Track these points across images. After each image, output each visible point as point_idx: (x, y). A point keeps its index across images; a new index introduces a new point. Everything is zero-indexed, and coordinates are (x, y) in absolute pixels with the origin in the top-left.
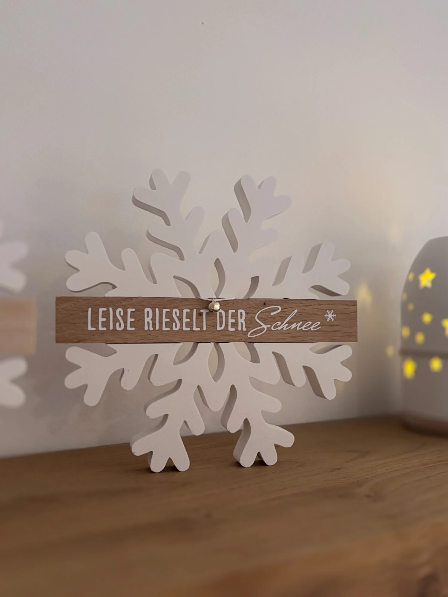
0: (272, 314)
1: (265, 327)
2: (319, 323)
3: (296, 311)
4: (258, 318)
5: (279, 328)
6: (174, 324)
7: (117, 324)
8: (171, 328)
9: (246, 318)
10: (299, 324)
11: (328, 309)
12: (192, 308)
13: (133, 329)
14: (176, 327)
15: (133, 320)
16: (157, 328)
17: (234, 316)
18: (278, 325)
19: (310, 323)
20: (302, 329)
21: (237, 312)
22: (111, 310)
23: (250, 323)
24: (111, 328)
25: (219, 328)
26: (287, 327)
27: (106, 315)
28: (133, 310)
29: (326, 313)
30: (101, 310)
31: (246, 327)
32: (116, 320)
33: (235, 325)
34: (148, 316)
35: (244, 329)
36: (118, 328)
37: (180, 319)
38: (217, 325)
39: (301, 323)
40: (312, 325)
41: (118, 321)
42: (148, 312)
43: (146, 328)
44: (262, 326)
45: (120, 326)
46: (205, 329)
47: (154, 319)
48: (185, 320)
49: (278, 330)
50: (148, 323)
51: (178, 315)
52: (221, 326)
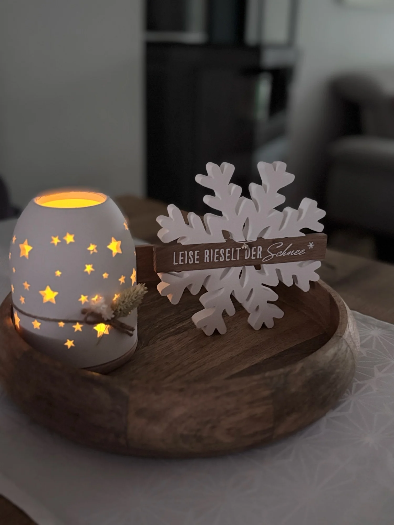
0: (277, 247)
1: (273, 255)
2: (304, 250)
3: (291, 244)
4: (269, 250)
5: (281, 255)
6: (221, 258)
7: (190, 260)
8: (219, 260)
9: (262, 251)
10: (293, 252)
11: (310, 242)
12: (231, 247)
13: (198, 262)
14: (222, 259)
15: (198, 257)
16: (212, 260)
17: (256, 250)
18: (280, 253)
19: (299, 250)
20: (294, 255)
21: (257, 248)
22: (186, 252)
23: (264, 253)
24: (186, 262)
25: (246, 258)
26: (285, 254)
27: (183, 255)
28: (198, 251)
29: (309, 244)
30: (181, 253)
31: (262, 256)
32: (189, 258)
33: (256, 255)
34: (206, 254)
35: (261, 257)
36: (190, 262)
37: (225, 254)
38: (245, 256)
39: (294, 251)
40: (300, 251)
41: (190, 258)
42: (207, 252)
43: (205, 261)
44: (270, 254)
45: (191, 261)
46: (238, 259)
47: (210, 256)
48: (227, 255)
49: (280, 256)
50: (207, 258)
51: (223, 252)
52: (247, 256)
